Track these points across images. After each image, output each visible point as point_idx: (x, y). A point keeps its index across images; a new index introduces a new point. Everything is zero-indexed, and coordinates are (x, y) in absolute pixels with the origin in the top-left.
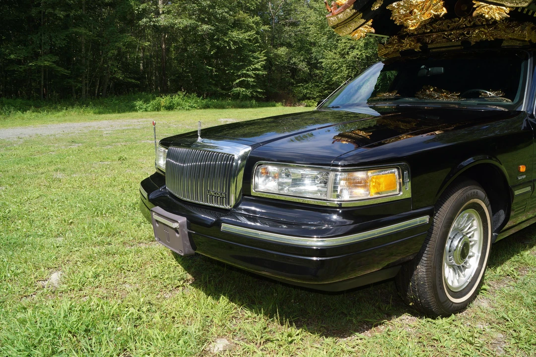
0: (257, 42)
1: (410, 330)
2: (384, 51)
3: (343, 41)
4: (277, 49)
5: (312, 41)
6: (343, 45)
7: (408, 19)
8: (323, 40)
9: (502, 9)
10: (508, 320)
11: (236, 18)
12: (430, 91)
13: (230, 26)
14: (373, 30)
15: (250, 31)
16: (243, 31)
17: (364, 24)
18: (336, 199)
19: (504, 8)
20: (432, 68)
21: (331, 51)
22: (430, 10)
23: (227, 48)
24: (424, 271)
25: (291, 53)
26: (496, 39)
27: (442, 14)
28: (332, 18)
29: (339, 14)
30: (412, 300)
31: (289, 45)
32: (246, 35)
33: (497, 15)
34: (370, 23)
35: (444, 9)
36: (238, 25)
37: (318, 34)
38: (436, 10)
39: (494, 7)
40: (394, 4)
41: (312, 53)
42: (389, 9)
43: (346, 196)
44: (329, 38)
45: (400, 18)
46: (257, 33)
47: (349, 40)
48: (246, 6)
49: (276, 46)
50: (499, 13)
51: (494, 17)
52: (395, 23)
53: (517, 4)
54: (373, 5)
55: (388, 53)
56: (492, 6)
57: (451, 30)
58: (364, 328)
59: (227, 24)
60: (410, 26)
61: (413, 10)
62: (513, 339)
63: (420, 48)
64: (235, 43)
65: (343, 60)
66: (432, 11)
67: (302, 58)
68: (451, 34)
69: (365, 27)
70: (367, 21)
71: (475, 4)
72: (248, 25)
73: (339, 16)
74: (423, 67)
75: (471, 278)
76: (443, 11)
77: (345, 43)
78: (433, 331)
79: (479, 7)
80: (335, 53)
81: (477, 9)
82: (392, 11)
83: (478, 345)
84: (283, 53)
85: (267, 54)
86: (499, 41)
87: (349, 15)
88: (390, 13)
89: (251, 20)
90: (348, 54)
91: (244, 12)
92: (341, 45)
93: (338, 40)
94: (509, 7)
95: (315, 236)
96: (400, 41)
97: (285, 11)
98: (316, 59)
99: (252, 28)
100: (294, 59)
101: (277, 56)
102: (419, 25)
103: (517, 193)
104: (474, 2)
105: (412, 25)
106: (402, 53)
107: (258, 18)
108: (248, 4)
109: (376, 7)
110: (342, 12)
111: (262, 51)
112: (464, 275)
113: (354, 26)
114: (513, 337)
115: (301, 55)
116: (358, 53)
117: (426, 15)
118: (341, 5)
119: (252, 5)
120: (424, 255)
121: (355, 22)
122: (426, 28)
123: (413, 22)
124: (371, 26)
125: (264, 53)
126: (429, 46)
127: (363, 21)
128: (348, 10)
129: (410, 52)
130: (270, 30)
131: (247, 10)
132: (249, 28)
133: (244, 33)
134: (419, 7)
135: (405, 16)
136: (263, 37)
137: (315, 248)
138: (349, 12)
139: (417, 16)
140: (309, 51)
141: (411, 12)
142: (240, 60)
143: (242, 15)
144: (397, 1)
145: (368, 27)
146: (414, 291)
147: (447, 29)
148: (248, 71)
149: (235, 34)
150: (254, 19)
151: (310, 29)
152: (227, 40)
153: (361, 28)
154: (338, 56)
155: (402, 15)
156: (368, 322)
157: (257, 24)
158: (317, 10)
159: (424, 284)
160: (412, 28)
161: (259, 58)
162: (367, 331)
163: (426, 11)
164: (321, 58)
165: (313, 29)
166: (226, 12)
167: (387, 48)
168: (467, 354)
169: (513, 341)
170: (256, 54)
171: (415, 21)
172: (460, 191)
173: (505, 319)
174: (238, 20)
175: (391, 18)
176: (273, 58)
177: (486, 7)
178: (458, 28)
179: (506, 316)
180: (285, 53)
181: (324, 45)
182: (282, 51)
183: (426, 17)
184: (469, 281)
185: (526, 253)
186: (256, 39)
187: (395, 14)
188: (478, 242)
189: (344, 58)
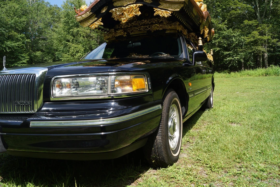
0: (23, 48)
1: (155, 177)
2: (107, 37)
3: (72, 48)
4: (35, 52)
5: (55, 48)
6: (73, 50)
7: (121, 17)
8: (61, 48)
9: (168, 12)
10: (200, 160)
11: (9, 34)
12: (134, 55)
13: (6, 38)
14: (102, 24)
15: (19, 42)
16: (14, 41)
17: (97, 20)
18: (112, 94)
19: (169, 11)
20: (135, 43)
21: (66, 53)
22: (133, 12)
23: (5, 51)
24: (160, 138)
25: (43, 55)
26: (163, 29)
27: (139, 14)
28: (78, 17)
29: (83, 15)
30: (154, 159)
31: (42, 51)
32: (16, 44)
33: (165, 15)
34: (100, 19)
35: (140, 12)
36: (11, 38)
37: (58, 44)
38: (136, 13)
39: (164, 11)
40: (113, 10)
41: (55, 55)
42: (110, 12)
43: (119, 91)
44: (64, 47)
45: (117, 17)
46: (23, 43)
47: (75, 48)
48: (16, 28)
49: (34, 51)
50: (166, 14)
51: (164, 16)
52: (114, 19)
53: (175, 9)
54: (102, 10)
55: (109, 38)
56: (163, 10)
57: (141, 26)
58: (129, 182)
59: (4, 37)
60: (123, 21)
61: (123, 13)
62: (208, 168)
63: (126, 34)
64: (9, 48)
65: (73, 58)
66: (134, 13)
67: (50, 57)
68: (141, 28)
69: (98, 22)
70: (99, 19)
71: (155, 10)
72: (17, 39)
73: (83, 16)
74: (130, 42)
75: (177, 143)
76: (139, 13)
77: (73, 49)
78: (169, 174)
79: (157, 11)
80: (69, 55)
81: (156, 12)
82: (112, 13)
83: (194, 175)
84: (39, 55)
85: (29, 55)
86: (165, 30)
87: (88, 15)
88: (111, 14)
89: (19, 36)
90: (75, 55)
91: (15, 31)
92: (71, 51)
93: (70, 48)
94: (171, 11)
95: (101, 118)
96: (115, 32)
97: (39, 32)
98: (58, 58)
99: (20, 41)
100: (45, 57)
101: (35, 56)
102: (127, 20)
103: (190, 96)
104: (154, 8)
105: (124, 20)
106: (117, 38)
107: (24, 35)
108: (17, 27)
109: (104, 11)
110: (84, 14)
111: (26, 53)
112: (174, 141)
113: (91, 21)
114: (208, 167)
115: (49, 56)
116: (81, 54)
117: (130, 15)
118: (83, 11)
119: (19, 27)
120: (160, 129)
121: (92, 19)
122: (128, 25)
123: (124, 19)
124: (101, 21)
125: (27, 54)
126: (131, 34)
127: (96, 19)
128: (88, 13)
129: (121, 37)
130: (31, 42)
131: (17, 30)
132: (18, 40)
133: (15, 43)
134: (127, 11)
135: (120, 15)
136: (26, 45)
137: (102, 126)
138: (88, 14)
139: (126, 15)
140: (53, 54)
141: (123, 14)
142: (13, 58)
143: (13, 33)
144: (115, 8)
145: (100, 22)
146: (155, 153)
147: (139, 25)
148: (18, 64)
149: (9, 43)
150: (21, 35)
151: (54, 42)
152: (4, 46)
153: (95, 23)
154: (70, 56)
155: (118, 15)
156: (131, 178)
157: (23, 38)
158: (57, 32)
159: (161, 147)
160: (124, 22)
161: (25, 57)
162: (132, 183)
163: (131, 13)
164: (61, 57)
165: (55, 41)
166: (4, 30)
167: (109, 35)
168: (192, 181)
169: (208, 169)
170: (23, 55)
171: (125, 18)
172: (170, 93)
173: (199, 160)
174: (11, 35)
175: (112, 17)
176: (33, 57)
177: (160, 11)
178: (144, 25)
179: (199, 158)
180: (40, 55)
181: (62, 50)
182: (38, 53)
183: (131, 16)
184: (177, 144)
185: (191, 131)
186: (23, 46)
187: (114, 15)
188: (177, 123)
189: (73, 57)
